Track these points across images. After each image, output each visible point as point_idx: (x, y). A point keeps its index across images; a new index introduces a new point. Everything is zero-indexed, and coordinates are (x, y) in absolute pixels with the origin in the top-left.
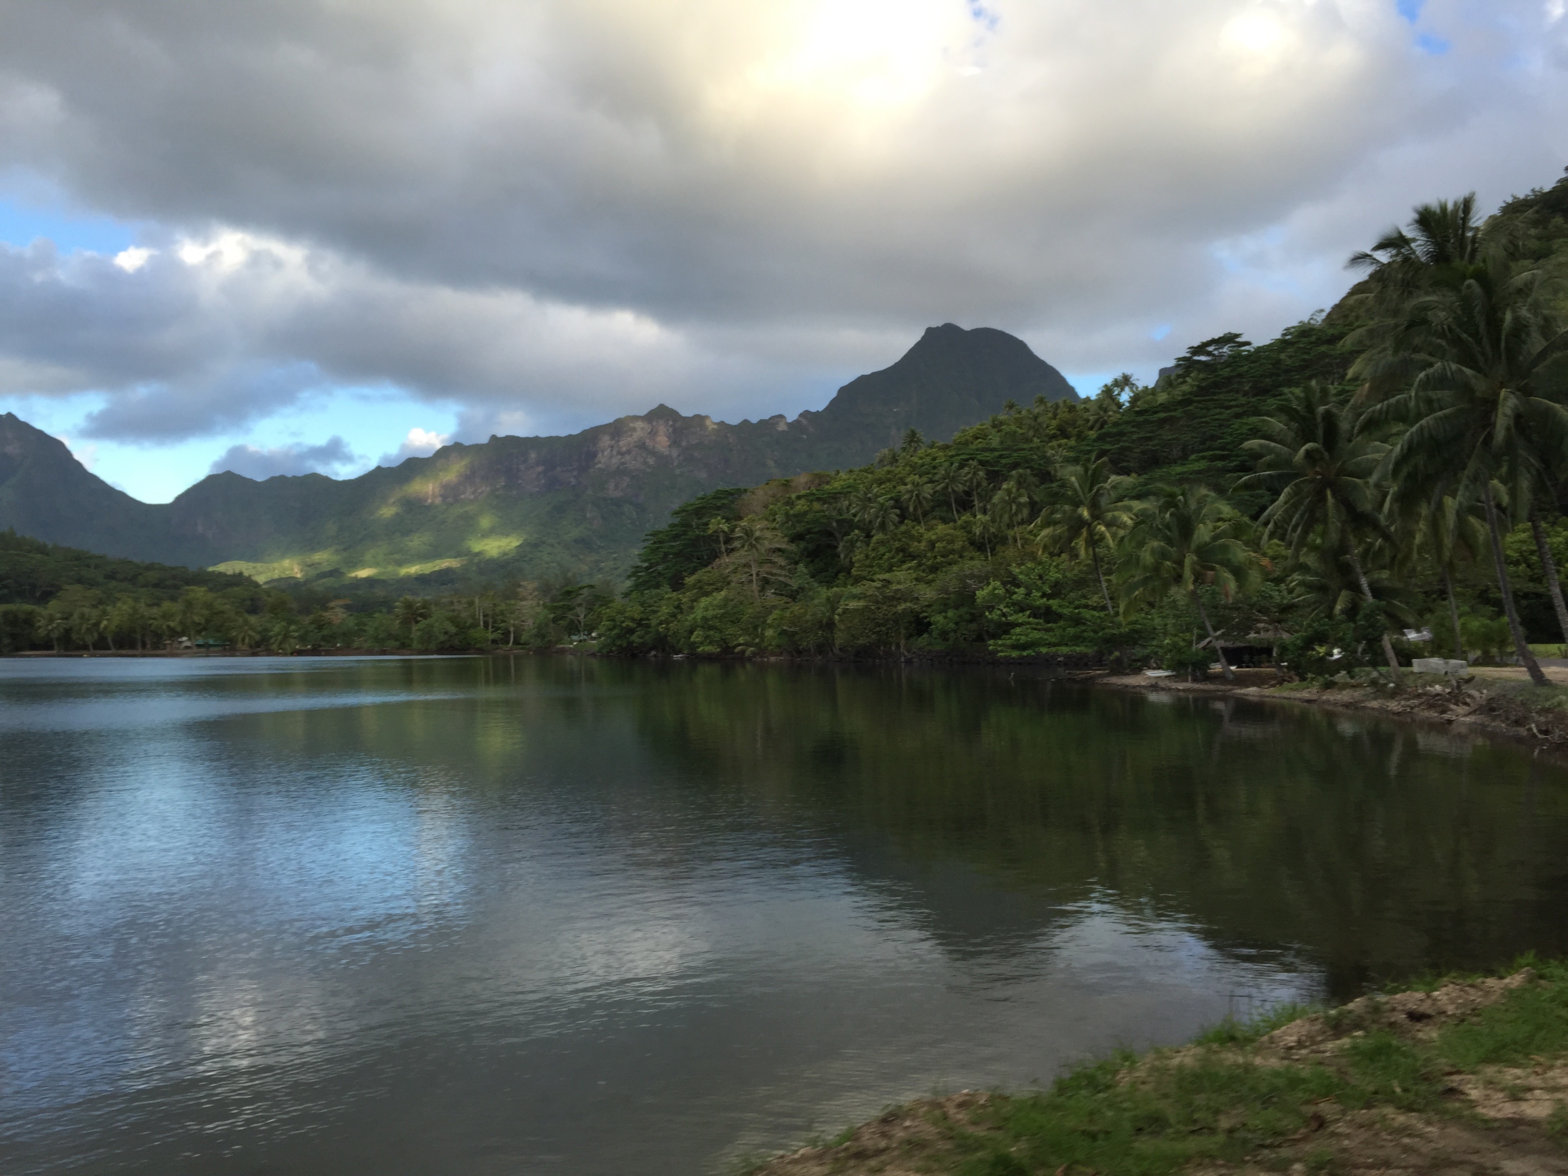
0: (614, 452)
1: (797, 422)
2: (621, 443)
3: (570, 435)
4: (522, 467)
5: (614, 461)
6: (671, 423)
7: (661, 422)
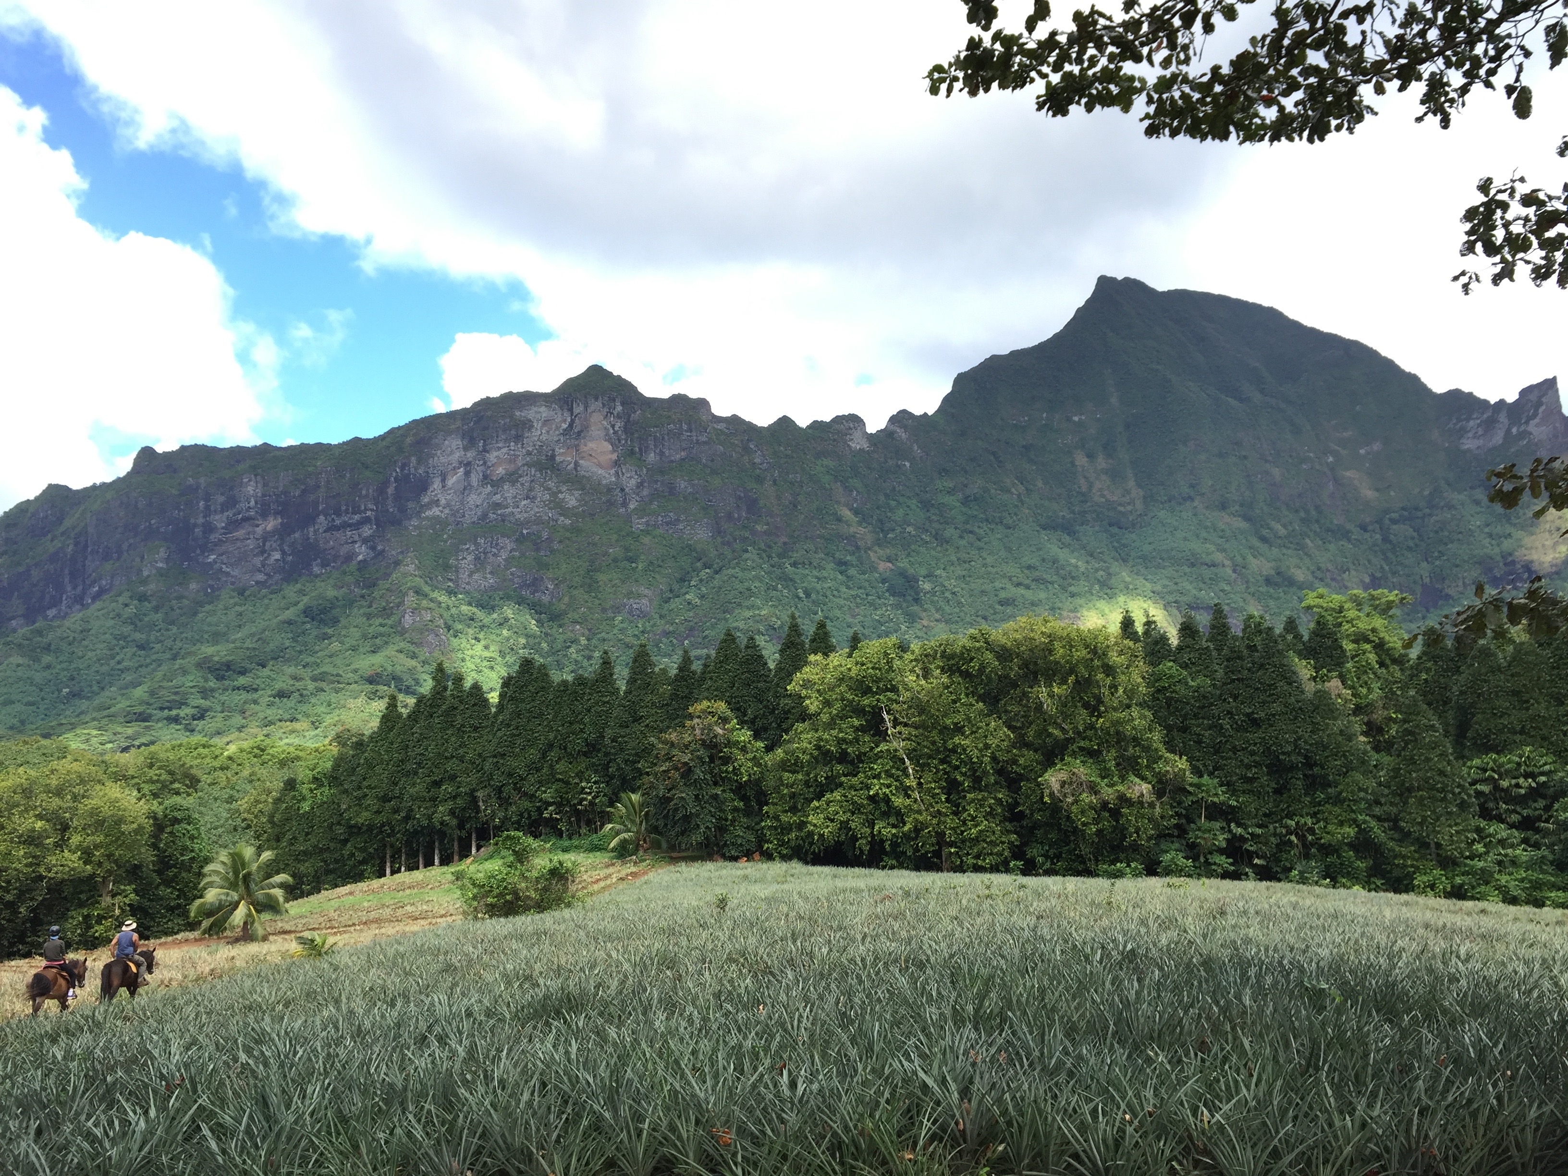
0: (474, 479)
1: (885, 434)
2: (492, 457)
3: (356, 441)
4: (219, 521)
5: (473, 499)
6: (619, 408)
7: (595, 405)
